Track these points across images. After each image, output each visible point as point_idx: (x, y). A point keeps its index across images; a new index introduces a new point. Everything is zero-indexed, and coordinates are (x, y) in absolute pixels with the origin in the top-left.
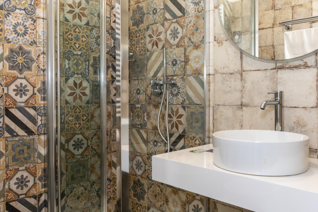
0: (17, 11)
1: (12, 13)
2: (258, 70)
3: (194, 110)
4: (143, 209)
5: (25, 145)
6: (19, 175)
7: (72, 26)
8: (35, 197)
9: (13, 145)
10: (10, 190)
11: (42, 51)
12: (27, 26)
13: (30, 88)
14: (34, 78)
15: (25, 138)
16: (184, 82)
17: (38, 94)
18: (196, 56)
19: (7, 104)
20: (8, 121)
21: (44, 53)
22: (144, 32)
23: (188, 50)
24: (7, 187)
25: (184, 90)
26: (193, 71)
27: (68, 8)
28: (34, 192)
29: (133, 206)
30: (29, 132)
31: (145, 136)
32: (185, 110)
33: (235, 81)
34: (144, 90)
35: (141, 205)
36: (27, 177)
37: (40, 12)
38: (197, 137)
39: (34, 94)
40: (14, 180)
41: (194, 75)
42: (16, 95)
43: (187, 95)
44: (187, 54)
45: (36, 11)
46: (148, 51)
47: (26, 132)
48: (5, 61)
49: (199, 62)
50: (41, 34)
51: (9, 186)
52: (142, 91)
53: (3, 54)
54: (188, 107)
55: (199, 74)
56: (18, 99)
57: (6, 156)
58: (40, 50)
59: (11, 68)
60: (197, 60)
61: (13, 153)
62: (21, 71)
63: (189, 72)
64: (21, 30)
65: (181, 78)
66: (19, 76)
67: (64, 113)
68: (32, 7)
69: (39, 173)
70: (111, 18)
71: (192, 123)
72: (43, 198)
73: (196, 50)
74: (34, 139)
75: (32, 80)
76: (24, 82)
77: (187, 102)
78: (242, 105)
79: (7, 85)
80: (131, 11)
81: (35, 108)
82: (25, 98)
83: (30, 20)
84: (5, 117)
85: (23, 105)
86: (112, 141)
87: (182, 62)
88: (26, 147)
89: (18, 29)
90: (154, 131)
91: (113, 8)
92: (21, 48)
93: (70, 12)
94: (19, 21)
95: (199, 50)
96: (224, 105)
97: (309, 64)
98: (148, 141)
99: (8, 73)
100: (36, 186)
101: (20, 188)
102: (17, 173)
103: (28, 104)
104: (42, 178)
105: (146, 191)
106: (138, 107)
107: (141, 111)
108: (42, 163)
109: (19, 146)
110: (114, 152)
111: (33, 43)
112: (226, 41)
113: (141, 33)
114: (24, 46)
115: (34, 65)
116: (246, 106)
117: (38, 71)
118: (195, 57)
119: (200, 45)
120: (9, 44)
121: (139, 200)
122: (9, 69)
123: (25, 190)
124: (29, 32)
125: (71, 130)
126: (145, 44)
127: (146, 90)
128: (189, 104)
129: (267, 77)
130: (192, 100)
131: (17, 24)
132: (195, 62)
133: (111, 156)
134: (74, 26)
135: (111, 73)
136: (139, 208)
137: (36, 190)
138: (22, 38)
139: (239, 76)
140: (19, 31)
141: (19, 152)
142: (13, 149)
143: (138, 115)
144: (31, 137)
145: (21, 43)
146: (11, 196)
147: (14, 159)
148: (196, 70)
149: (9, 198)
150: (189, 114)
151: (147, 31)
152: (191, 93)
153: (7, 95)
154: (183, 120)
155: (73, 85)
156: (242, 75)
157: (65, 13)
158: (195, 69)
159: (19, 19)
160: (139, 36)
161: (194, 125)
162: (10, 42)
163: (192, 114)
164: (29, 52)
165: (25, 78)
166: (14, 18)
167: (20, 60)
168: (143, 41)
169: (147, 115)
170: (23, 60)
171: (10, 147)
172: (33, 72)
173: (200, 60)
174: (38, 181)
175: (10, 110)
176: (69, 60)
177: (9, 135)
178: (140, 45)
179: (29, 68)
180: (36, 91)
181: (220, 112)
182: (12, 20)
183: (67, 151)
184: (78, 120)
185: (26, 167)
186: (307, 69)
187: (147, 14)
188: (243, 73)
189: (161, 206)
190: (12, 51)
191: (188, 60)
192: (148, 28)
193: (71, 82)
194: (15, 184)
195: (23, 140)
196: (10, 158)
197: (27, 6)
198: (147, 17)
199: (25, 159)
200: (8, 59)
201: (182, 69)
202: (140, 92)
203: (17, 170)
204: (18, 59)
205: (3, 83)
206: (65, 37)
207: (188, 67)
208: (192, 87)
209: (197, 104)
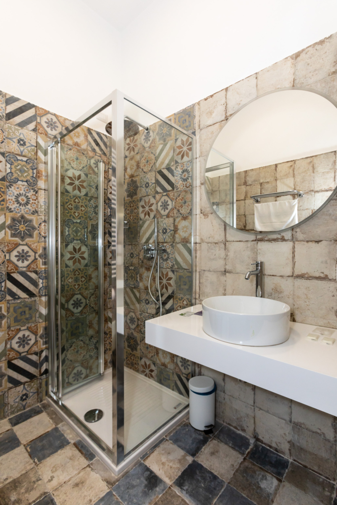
0: (20, 182)
1: (14, 185)
2: (240, 241)
3: (182, 274)
4: (136, 358)
5: (27, 306)
6: (20, 335)
7: (72, 197)
8: (36, 353)
9: (14, 307)
10: (12, 349)
11: (43, 219)
12: (29, 197)
13: (31, 253)
14: (36, 244)
15: (26, 300)
16: (173, 248)
17: (39, 259)
18: (184, 226)
19: (9, 269)
20: (9, 285)
21: (45, 221)
22: (137, 203)
23: (177, 220)
24: (8, 346)
25: (173, 256)
26: (182, 239)
27: (68, 181)
28: (35, 349)
29: (127, 355)
30: (31, 294)
31: (138, 295)
32: (174, 273)
33: (219, 250)
34: (137, 254)
35: (134, 355)
36: (28, 336)
37: (41, 184)
38: (185, 298)
39: (36, 259)
40: (16, 340)
41: (182, 243)
42: (18, 260)
43: (176, 260)
44: (176, 224)
45: (38, 183)
46: (141, 219)
47: (27, 294)
48: (7, 229)
49: (187, 232)
50: (42, 204)
51: (11, 345)
52: (135, 255)
53: (4, 223)
54: (177, 271)
55: (187, 242)
56: (20, 264)
57: (8, 318)
58: (42, 219)
59: (13, 235)
60: (185, 229)
61: (15, 315)
62: (22, 238)
63: (177, 240)
64: (23, 201)
65: (171, 245)
66: (21, 243)
67: (64, 276)
68: (34, 179)
69: (41, 331)
70: (108, 190)
71: (180, 286)
72: (44, 354)
73: (184, 221)
74: (35, 301)
75: (33, 246)
76: (26, 248)
77: (176, 267)
78: (225, 271)
79: (9, 252)
80: (126, 184)
81: (36, 272)
82: (26, 263)
83: (32, 191)
84: (7, 281)
85: (24, 269)
86: (109, 299)
87: (171, 230)
88: (27, 309)
89: (20, 199)
90: (146, 291)
91: (109, 181)
92: (23, 217)
93: (71, 184)
94: (21, 192)
95: (186, 221)
96: (209, 271)
97: (286, 238)
98: (141, 299)
99: (10, 241)
100: (37, 344)
101: (22, 346)
102: (18, 333)
103: (29, 269)
104: (43, 336)
105: (139, 343)
106: (132, 269)
107: (134, 273)
108: (43, 322)
109: (20, 308)
110: (110, 308)
111: (35, 212)
112: (212, 213)
113: (135, 203)
114: (26, 215)
115: (36, 233)
116: (230, 272)
117: (40, 238)
118: (183, 228)
119: (188, 216)
120: (11, 214)
121: (132, 350)
122: (11, 237)
123: (27, 348)
124: (31, 202)
125: (70, 290)
126: (138, 214)
127: (139, 254)
128: (178, 269)
129: (248, 247)
130: (180, 265)
131: (19, 195)
132: (183, 232)
133: (107, 312)
134: (74, 196)
135: (108, 238)
136: (132, 358)
137: (37, 347)
138: (24, 207)
139: (223, 246)
140: (21, 201)
141: (21, 313)
142: (15, 311)
143: (132, 276)
144: (33, 299)
145: (23, 212)
146: (12, 354)
147: (16, 320)
148: (185, 238)
149: (10, 356)
150: (178, 277)
151: (140, 201)
152: (179, 259)
153: (9, 261)
154: (172, 282)
155: (72, 250)
156: (225, 245)
157: (66, 185)
158: (183, 237)
159: (21, 190)
160: (133, 207)
161: (182, 287)
162: (12, 211)
163: (180, 277)
164: (31, 221)
165: (27, 245)
166: (16, 189)
167: (22, 228)
168: (136, 211)
169: (140, 277)
170: (25, 228)
171: (12, 310)
172: (34, 239)
173: (188, 230)
174: (39, 339)
175: (12, 275)
176: (69, 228)
177: (11, 298)
178: (134, 214)
179: (31, 236)
180: (37, 257)
181: (206, 277)
182: (14, 191)
183: (68, 310)
184: (77, 282)
185: (28, 327)
186: (284, 242)
187: (140, 187)
188: (227, 243)
189: (152, 357)
190: (13, 219)
191: (177, 230)
192: (141, 200)
193: (70, 248)
194: (17, 343)
195: (24, 301)
196: (12, 319)
197: (29, 178)
198: (140, 190)
199: (27, 319)
200: (10, 227)
201: (171, 237)
202: (133, 256)
203: (19, 330)
204: (20, 227)
205: (5, 250)
206: (66, 206)
207: (177, 236)
208: (180, 254)
209: (185, 269)
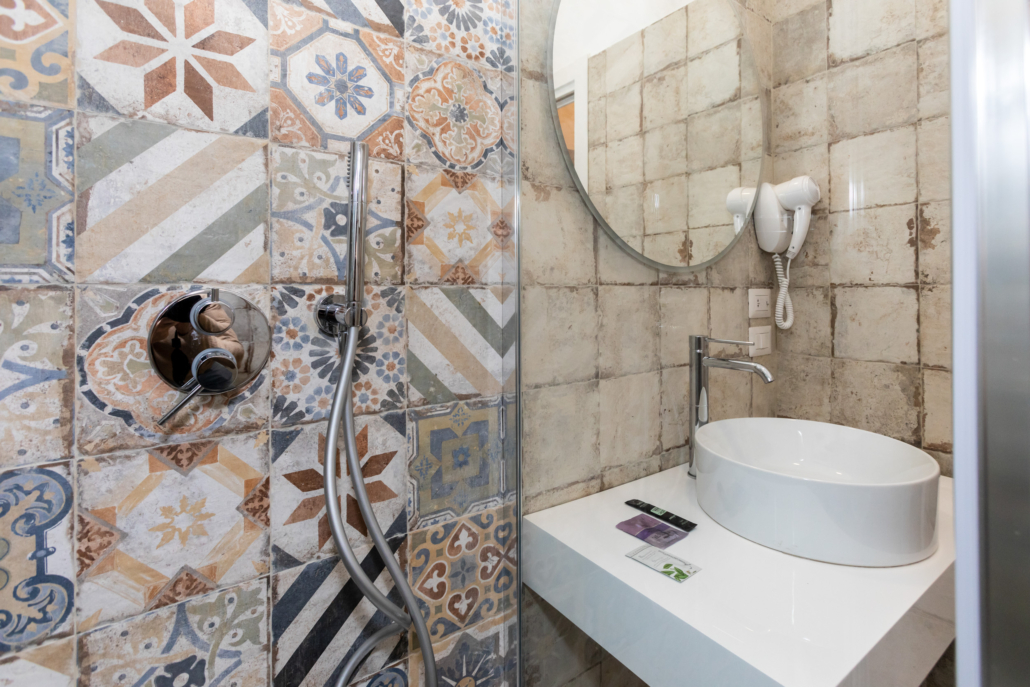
3: (446, 423)
16: (398, 310)
18: (455, 212)
23: (422, 181)
25: (399, 347)
26: (445, 269)
32: (402, 431)
33: (581, 311)
38: (463, 519)
41: (447, 286)
54: (418, 418)
55: (469, 281)
60: (460, 228)
65: (384, 294)
78: (597, 376)
96: (554, 384)
97: (700, 281)
112: (558, 188)
116: (607, 376)
118: (452, 219)
119: (473, 176)
130: (437, 383)
156: (597, 295)
161: (450, 477)
191: (417, 223)
207: (417, 251)
208: (436, 333)
209: (461, 397)
